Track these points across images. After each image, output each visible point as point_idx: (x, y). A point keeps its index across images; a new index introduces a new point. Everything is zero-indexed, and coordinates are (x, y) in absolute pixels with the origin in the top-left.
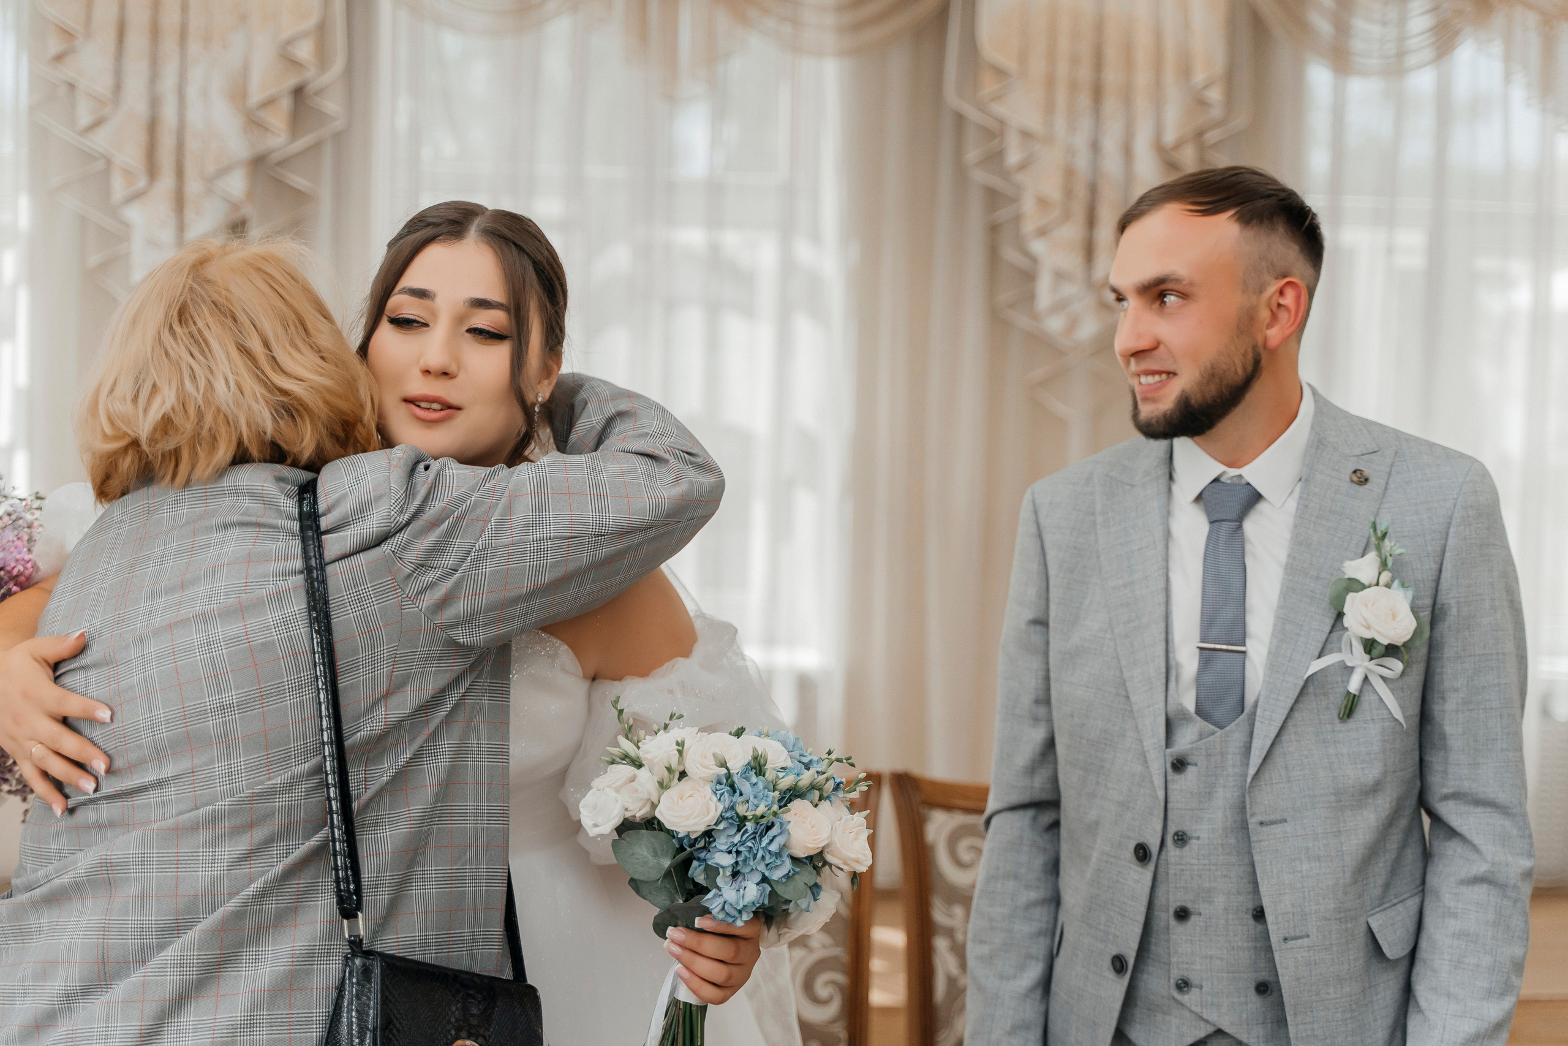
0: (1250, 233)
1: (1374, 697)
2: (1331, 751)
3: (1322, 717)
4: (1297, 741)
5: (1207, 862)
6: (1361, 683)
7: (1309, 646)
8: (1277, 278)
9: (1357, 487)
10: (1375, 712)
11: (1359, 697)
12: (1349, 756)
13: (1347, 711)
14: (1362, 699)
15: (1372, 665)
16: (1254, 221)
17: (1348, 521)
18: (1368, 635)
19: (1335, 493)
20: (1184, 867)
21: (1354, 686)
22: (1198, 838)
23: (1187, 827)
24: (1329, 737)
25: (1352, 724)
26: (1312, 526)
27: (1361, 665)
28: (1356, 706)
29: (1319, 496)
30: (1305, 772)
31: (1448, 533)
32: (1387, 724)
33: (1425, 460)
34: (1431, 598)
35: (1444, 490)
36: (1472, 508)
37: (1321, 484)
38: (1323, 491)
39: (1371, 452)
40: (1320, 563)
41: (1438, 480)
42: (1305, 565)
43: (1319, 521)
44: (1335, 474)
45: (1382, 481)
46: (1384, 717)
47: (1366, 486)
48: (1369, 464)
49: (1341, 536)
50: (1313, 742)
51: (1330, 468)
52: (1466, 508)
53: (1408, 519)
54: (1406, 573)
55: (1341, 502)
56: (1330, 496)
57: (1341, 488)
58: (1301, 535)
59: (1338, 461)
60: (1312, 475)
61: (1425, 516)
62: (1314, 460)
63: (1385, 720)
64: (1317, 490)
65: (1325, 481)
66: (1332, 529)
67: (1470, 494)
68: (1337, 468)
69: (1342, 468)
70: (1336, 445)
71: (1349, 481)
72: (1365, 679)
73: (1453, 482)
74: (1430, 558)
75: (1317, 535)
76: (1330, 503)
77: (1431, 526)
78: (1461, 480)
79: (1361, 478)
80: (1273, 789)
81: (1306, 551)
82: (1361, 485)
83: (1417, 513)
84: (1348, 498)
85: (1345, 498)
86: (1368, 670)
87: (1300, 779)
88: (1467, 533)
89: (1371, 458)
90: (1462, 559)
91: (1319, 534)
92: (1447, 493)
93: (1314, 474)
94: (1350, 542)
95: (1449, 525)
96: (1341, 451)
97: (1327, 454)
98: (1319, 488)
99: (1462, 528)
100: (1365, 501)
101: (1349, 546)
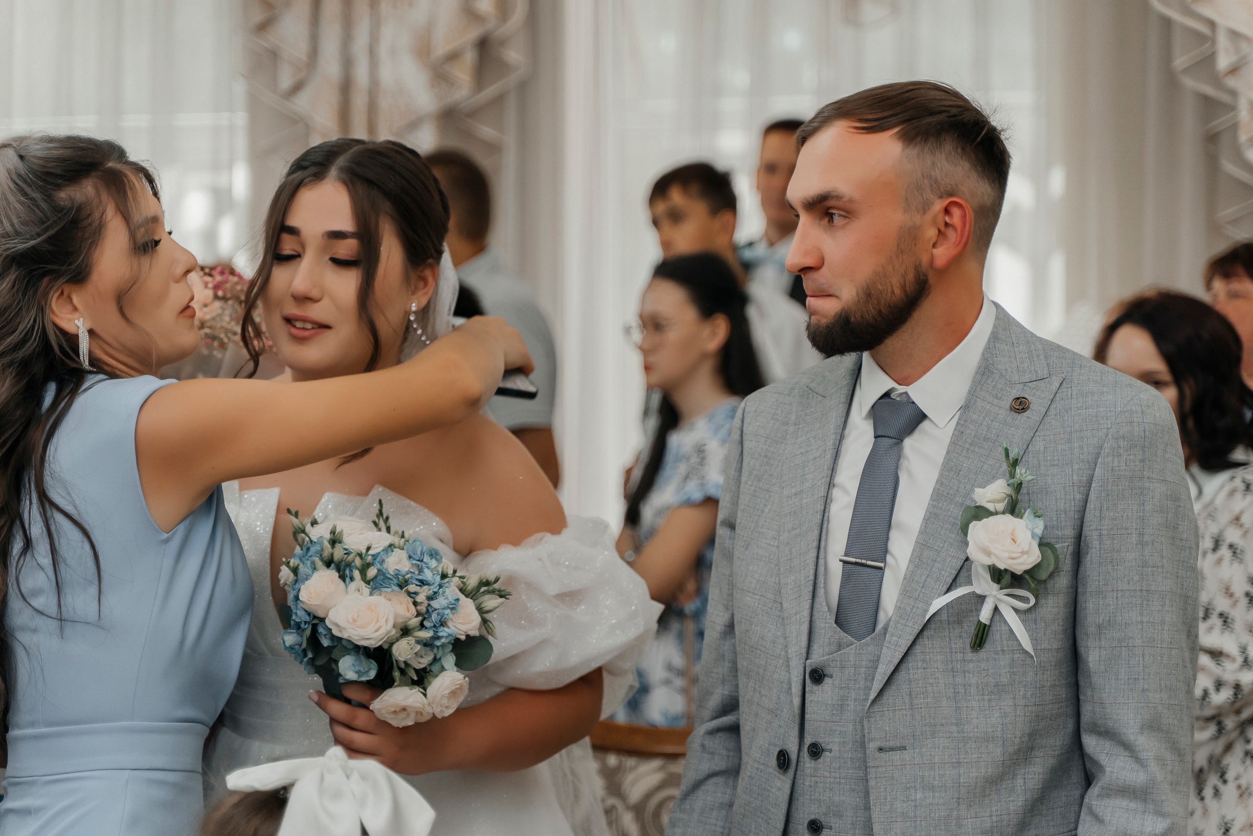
0: (913, 151)
1: (1004, 628)
2: (959, 680)
3: (953, 646)
4: (924, 668)
6: (991, 613)
7: (943, 572)
8: (941, 197)
9: (1016, 415)
10: (1005, 642)
11: (989, 626)
13: (978, 641)
14: (993, 628)
15: (1001, 596)
16: (918, 139)
19: (993, 421)
21: (985, 615)
22: (830, 751)
23: (822, 740)
24: (959, 667)
25: (983, 654)
26: (965, 452)
27: (990, 595)
28: (986, 637)
29: (977, 423)
30: (928, 700)
31: (1096, 463)
32: (1016, 656)
33: (1091, 387)
34: (1074, 529)
35: (1100, 419)
36: (1124, 438)
37: (980, 412)
38: (981, 418)
39: (1040, 379)
40: (966, 490)
41: (1097, 408)
42: (951, 492)
43: (972, 448)
44: (996, 402)
45: (1042, 409)
46: (1014, 648)
47: (1024, 414)
48: (1034, 391)
49: (991, 463)
50: (941, 670)
51: (992, 395)
52: (1117, 439)
53: (1060, 447)
54: (1049, 502)
55: (997, 429)
56: (987, 423)
57: (1000, 416)
58: (952, 461)
59: (1002, 388)
60: (973, 402)
61: (1076, 445)
62: (977, 386)
63: (1015, 652)
64: (975, 417)
65: (985, 409)
66: (984, 456)
67: (1124, 424)
68: (1000, 395)
69: (1005, 395)
70: (1004, 372)
71: (1009, 408)
72: (996, 609)
73: (1110, 411)
74: (1076, 488)
75: (968, 462)
76: (986, 430)
77: (1081, 456)
78: (1119, 409)
79: (1021, 405)
80: (895, 715)
81: (954, 477)
82: (1019, 413)
83: (1069, 441)
84: (1004, 426)
85: (1001, 425)
86: (1000, 600)
87: (922, 707)
88: (1116, 464)
89: (1037, 385)
90: (1107, 490)
91: (969, 461)
92: (1102, 422)
93: (976, 401)
94: (998, 470)
95: (1098, 454)
96: (1008, 378)
97: (993, 381)
98: (978, 415)
99: (1110, 458)
100: (1020, 429)
101: (997, 473)
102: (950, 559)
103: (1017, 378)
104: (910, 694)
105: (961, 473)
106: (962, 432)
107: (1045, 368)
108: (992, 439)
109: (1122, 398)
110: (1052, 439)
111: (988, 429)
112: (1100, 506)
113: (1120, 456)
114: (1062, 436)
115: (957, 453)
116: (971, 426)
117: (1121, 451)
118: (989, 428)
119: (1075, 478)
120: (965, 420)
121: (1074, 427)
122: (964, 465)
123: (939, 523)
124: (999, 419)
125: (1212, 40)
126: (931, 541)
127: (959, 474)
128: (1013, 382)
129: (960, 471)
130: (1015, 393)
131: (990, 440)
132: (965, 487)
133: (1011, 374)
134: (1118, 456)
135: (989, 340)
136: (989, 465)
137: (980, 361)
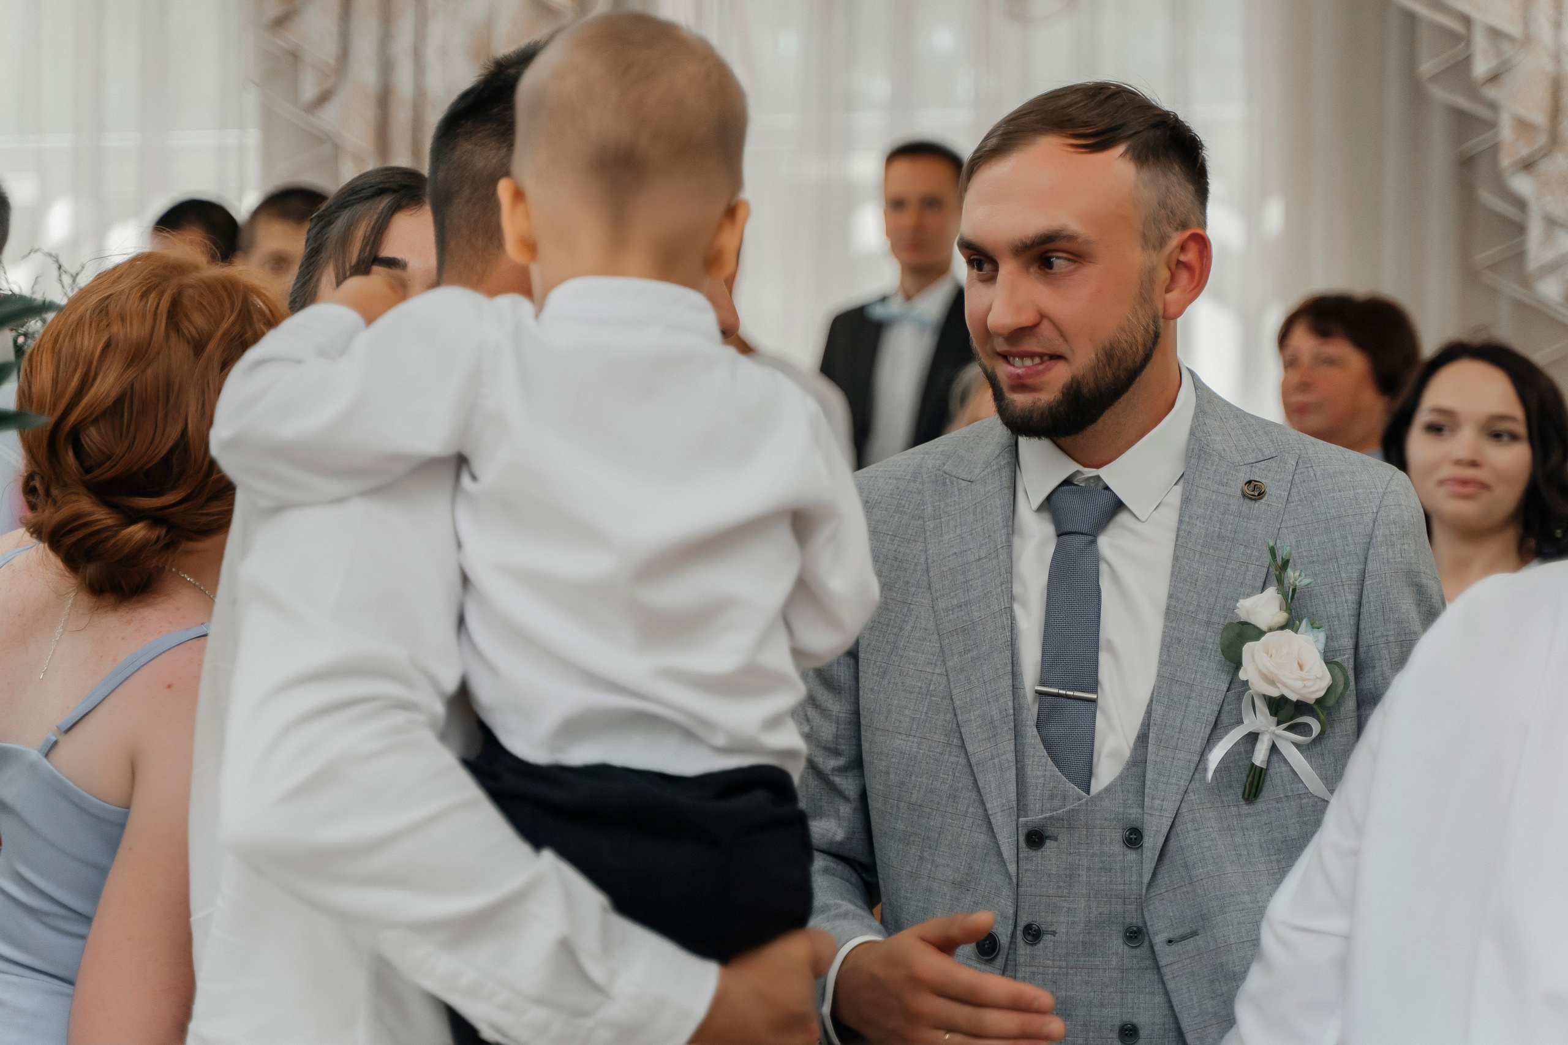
0: (1147, 175)
1: (1284, 768)
2: (1238, 840)
3: (1224, 799)
4: (1196, 830)
5: (1064, 964)
6: (1268, 754)
8: (1177, 229)
9: (1252, 504)
10: (1288, 787)
11: (1266, 770)
12: (1261, 846)
13: (1253, 791)
14: (1271, 771)
15: (1280, 731)
16: (1149, 160)
17: (1242, 548)
18: (1274, 693)
19: (1224, 514)
20: (1035, 969)
21: (1260, 757)
22: (1055, 934)
23: (1041, 919)
24: (1235, 823)
25: (1261, 805)
26: (1197, 556)
27: (1267, 731)
28: (1263, 782)
29: (1205, 518)
30: (1209, 868)
31: (1367, 554)
32: (1304, 801)
33: (1336, 467)
34: (1351, 638)
35: (1360, 502)
36: (1395, 524)
37: (1205, 504)
38: (1208, 513)
39: (1268, 458)
40: (1210, 604)
41: (1353, 490)
42: (1191, 608)
43: (1206, 551)
44: (1222, 489)
45: (1283, 493)
46: (1300, 792)
47: (1262, 501)
49: (1234, 567)
50: (1216, 829)
51: (1216, 482)
52: (1388, 525)
53: (1316, 539)
54: (1316, 608)
55: (1232, 524)
56: (1218, 517)
57: (1232, 507)
58: (1184, 569)
59: (1226, 472)
60: (1194, 493)
61: (1337, 534)
63: (1302, 796)
64: (1200, 511)
65: (1211, 499)
66: (1223, 559)
67: (1393, 507)
68: (1225, 481)
69: (1232, 480)
70: (1223, 453)
71: (1240, 496)
72: (1274, 748)
73: (1371, 492)
74: (1346, 587)
75: (1204, 568)
76: (1218, 526)
77: (1346, 547)
78: (1381, 490)
79: (1255, 492)
80: (1176, 895)
81: (1191, 590)
82: (1255, 500)
83: (1327, 530)
84: (1241, 519)
85: (1237, 519)
86: (1278, 736)
87: (1203, 877)
88: (1391, 556)
90: (1387, 587)
91: (1206, 567)
92: (1365, 505)
93: (1197, 491)
94: (1245, 574)
95: (1369, 545)
96: (1229, 460)
97: (1212, 464)
98: (1204, 508)
99: (1384, 549)
100: (1261, 521)
101: (1244, 578)
102: (1207, 693)
104: (1186, 866)
105: (1198, 583)
106: (1190, 532)
107: (1269, 445)
108: (1228, 537)
109: (1378, 477)
110: (1304, 529)
111: (1221, 525)
112: (1381, 607)
114: (1316, 525)
115: (1187, 559)
116: (1198, 524)
117: (1394, 539)
118: (1221, 523)
119: (1343, 575)
120: (1190, 515)
121: (1329, 513)
122: (1201, 573)
123: (1184, 650)
124: (1232, 511)
125: (1468, 40)
126: (1178, 674)
127: (1196, 584)
129: (1197, 581)
130: (1243, 476)
131: (1227, 538)
132: (1207, 601)
133: (1231, 455)
134: (1392, 545)
135: (1196, 416)
136: (1232, 569)
137: (1190, 439)
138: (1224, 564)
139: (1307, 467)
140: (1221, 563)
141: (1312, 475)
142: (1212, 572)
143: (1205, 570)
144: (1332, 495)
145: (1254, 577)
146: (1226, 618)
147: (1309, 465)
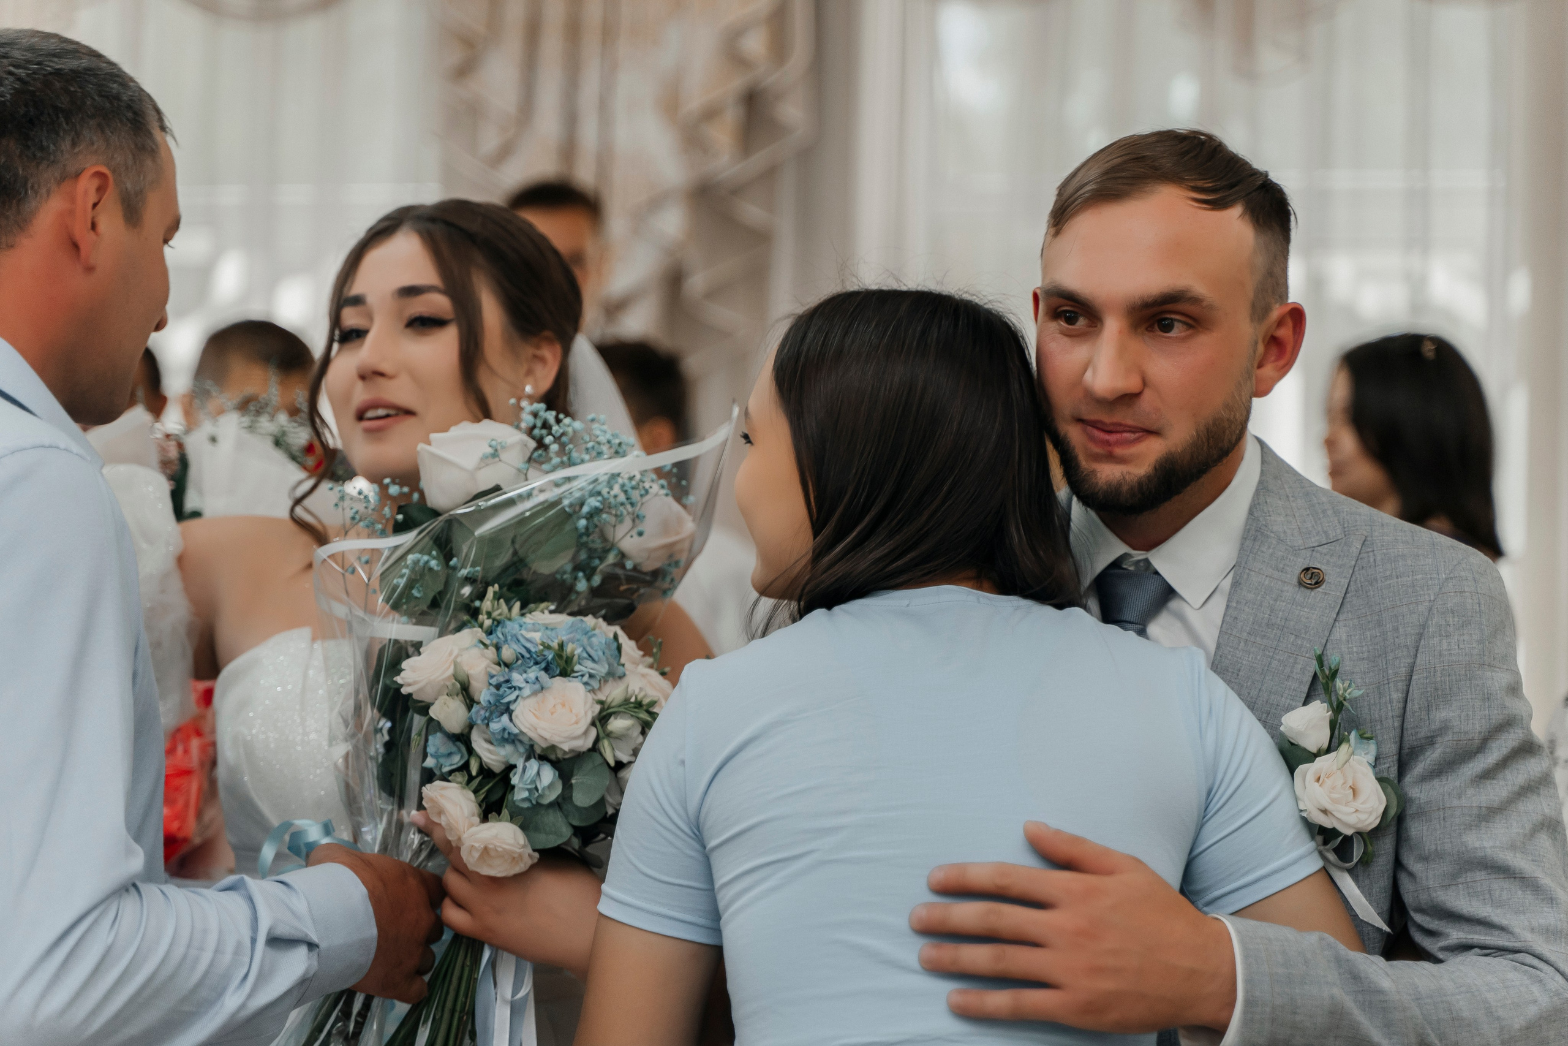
9: (1307, 591)
19: (1276, 601)
29: (1254, 604)
31: (1418, 647)
33: (1400, 550)
34: (1394, 742)
35: (1418, 589)
36: (1453, 613)
37: (1257, 589)
38: (1259, 598)
39: (1332, 541)
40: (1252, 698)
41: (1413, 575)
43: (1252, 639)
44: (1276, 574)
45: (1343, 580)
47: (1319, 589)
48: (1327, 557)
49: (1282, 658)
51: (1271, 567)
52: (1443, 613)
53: (1371, 630)
55: (1284, 611)
56: (1269, 604)
57: (1285, 593)
58: (1227, 657)
59: (1283, 556)
60: (1246, 576)
61: (1389, 626)
62: (1249, 556)
64: (1250, 596)
65: (1263, 585)
66: (1270, 649)
67: (1452, 594)
68: (1281, 566)
69: (1288, 566)
70: (1282, 535)
71: (1296, 584)
73: (1431, 578)
74: (1392, 685)
75: (1248, 657)
76: (1268, 612)
77: (1396, 640)
78: (1444, 576)
79: (1312, 578)
81: (1232, 680)
82: (1312, 589)
83: (1380, 623)
84: (1294, 607)
85: (1289, 606)
88: (1445, 647)
89: (1330, 550)
90: (1435, 683)
91: (1250, 656)
92: (1422, 592)
93: (1248, 574)
94: (1293, 667)
95: (1421, 636)
96: (1289, 543)
97: (1269, 547)
98: (1254, 593)
99: (1436, 640)
100: (1315, 610)
101: (1292, 672)
103: (1300, 542)
105: (1240, 673)
106: (1236, 618)
107: (1336, 526)
108: (1279, 625)
109: (1445, 562)
110: (1357, 623)
111: (1271, 612)
112: (1426, 705)
113: (1448, 636)
114: (1372, 615)
115: (1231, 647)
116: (1246, 609)
117: (1450, 629)
118: (1272, 610)
119: (1391, 671)
120: (1238, 602)
121: (1383, 603)
122: (1244, 662)
124: (1285, 598)
127: (1238, 675)
128: (1297, 548)
129: (1239, 670)
130: (1301, 563)
131: (1276, 626)
132: (1249, 694)
133: (1292, 538)
134: (1445, 637)
135: (1257, 493)
136: (1279, 660)
137: (1248, 519)
138: (1271, 654)
139: (1368, 552)
140: (1267, 653)
141: (1372, 560)
142: (1257, 662)
143: (1250, 659)
144: (1388, 582)
145: (1303, 669)
146: (1268, 714)
147: (1371, 550)
